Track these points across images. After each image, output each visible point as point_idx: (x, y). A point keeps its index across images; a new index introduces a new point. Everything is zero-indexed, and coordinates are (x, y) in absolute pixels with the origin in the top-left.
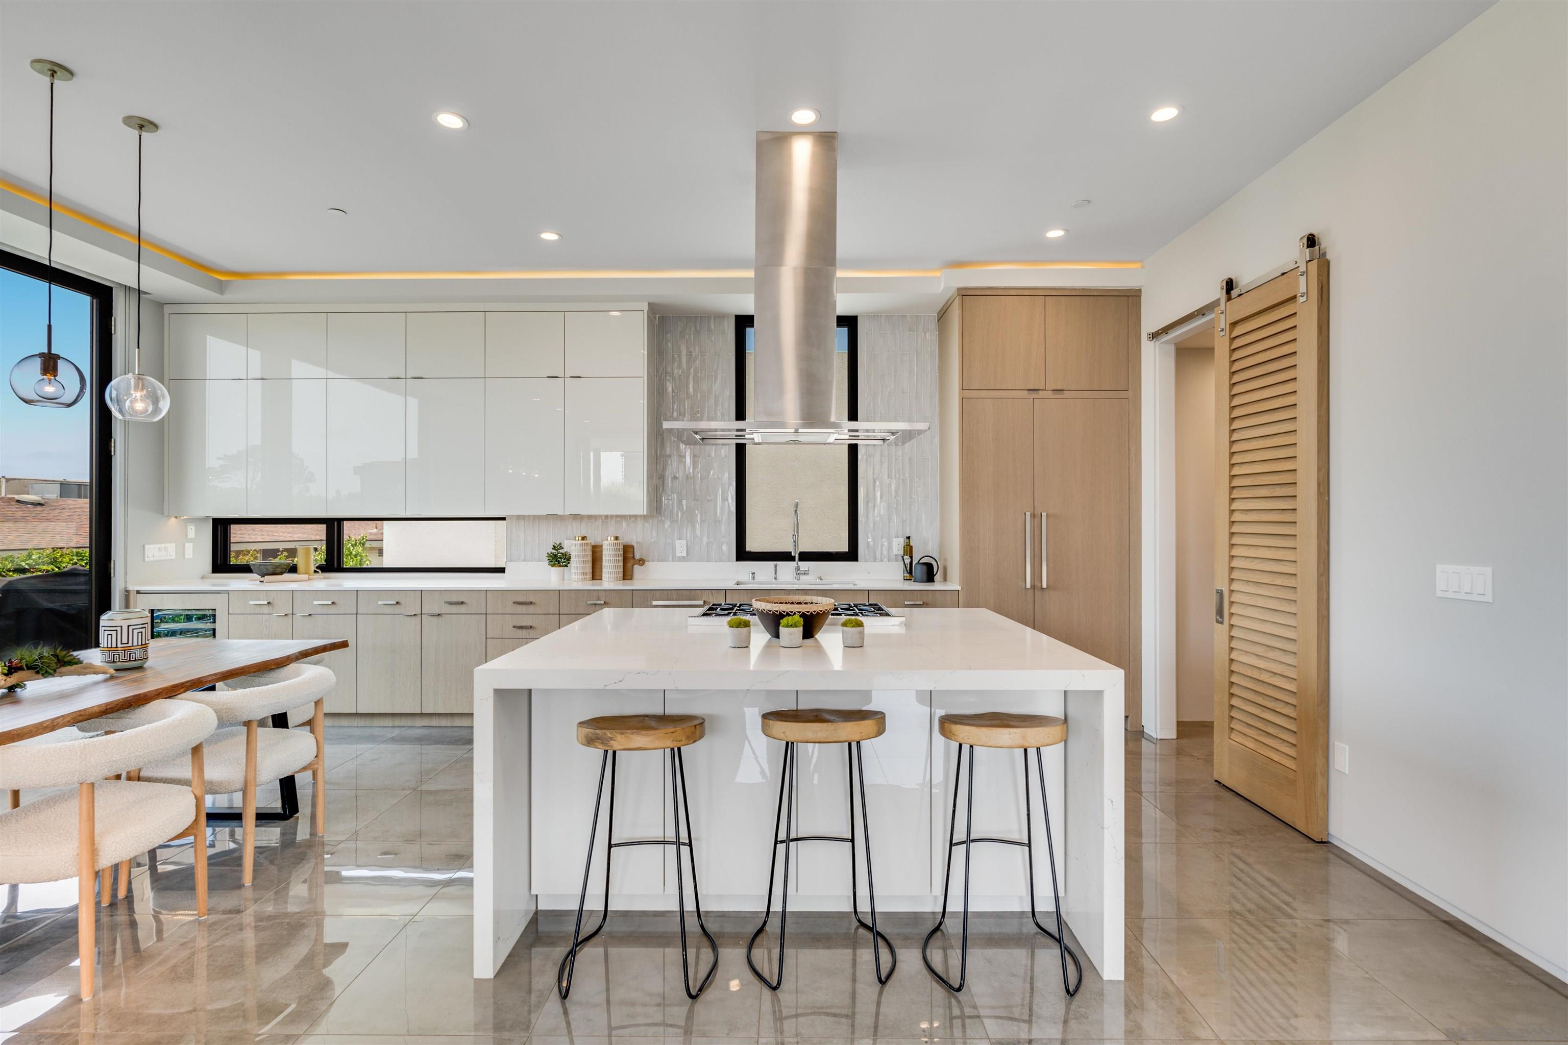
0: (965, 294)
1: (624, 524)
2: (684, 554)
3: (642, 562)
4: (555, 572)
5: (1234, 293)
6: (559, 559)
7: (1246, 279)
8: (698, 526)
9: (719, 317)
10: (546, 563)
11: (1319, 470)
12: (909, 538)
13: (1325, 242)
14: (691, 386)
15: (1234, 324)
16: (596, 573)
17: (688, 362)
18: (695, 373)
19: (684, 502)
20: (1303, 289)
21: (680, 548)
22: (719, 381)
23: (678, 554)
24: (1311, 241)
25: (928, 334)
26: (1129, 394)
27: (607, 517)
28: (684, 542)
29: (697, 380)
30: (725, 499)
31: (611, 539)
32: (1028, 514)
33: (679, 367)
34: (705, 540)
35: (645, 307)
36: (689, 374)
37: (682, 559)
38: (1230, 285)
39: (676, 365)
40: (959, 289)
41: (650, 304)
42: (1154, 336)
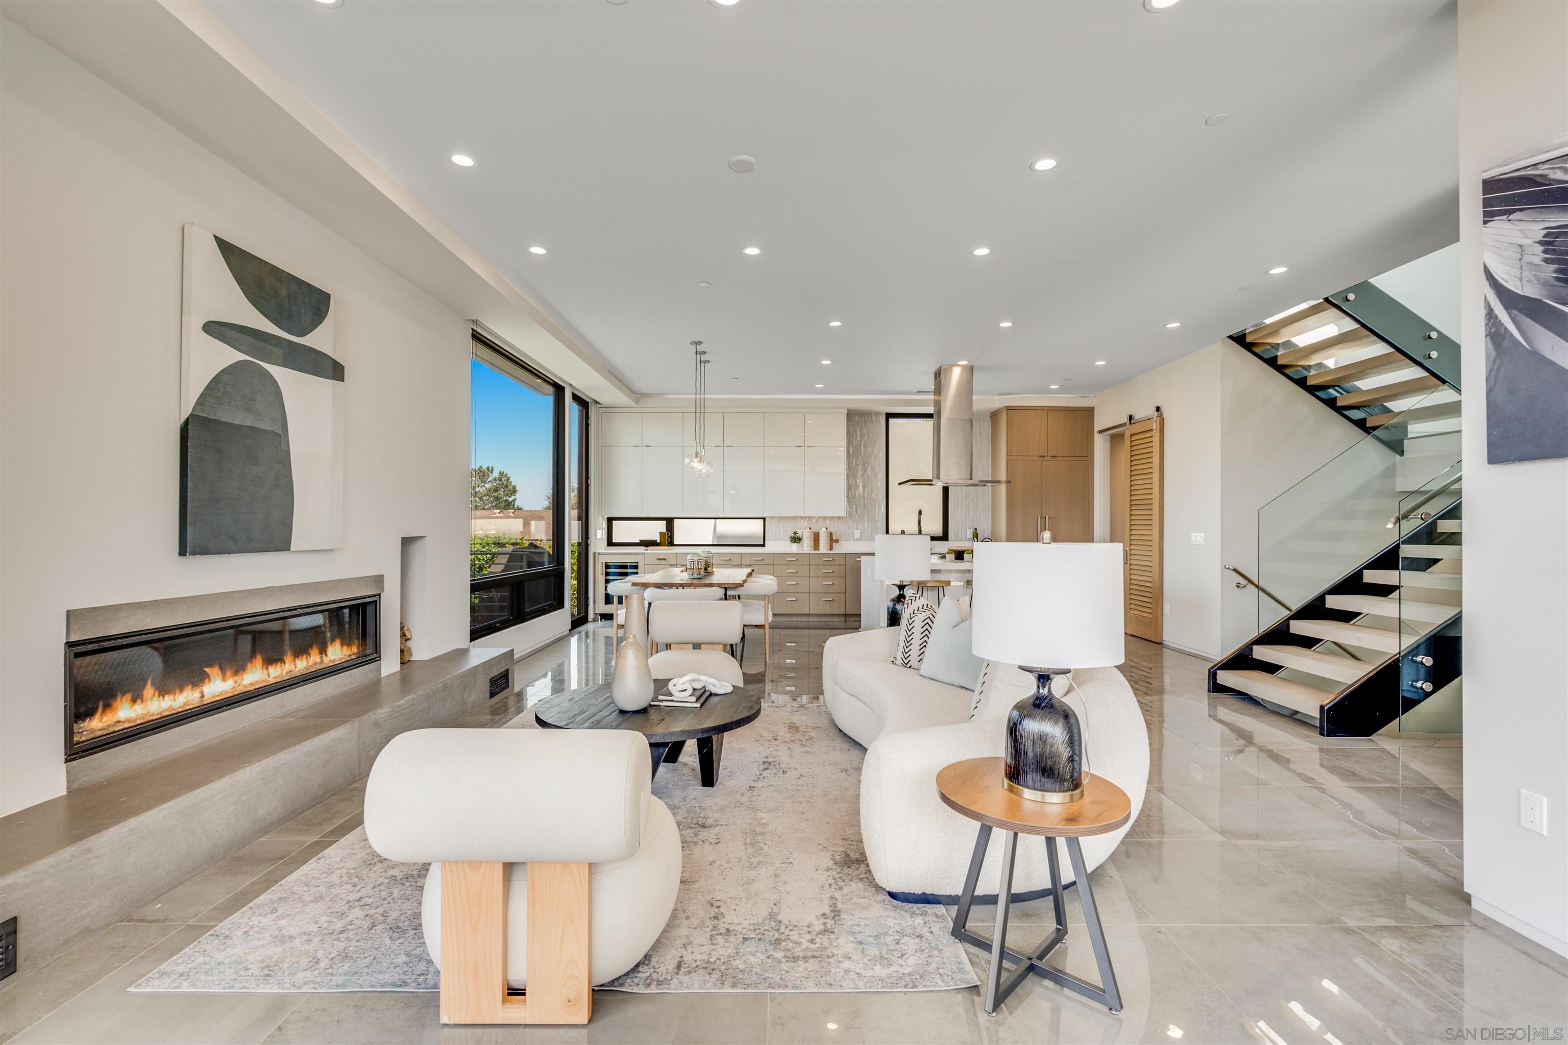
0: (1009, 409)
1: (828, 522)
2: (859, 537)
3: (837, 541)
4: (795, 545)
5: (1132, 421)
6: (796, 539)
7: (1137, 417)
8: (866, 523)
9: (877, 414)
10: (789, 542)
11: (1160, 499)
12: (976, 529)
13: (1163, 409)
14: (862, 449)
15: (1132, 435)
16: (816, 545)
17: (860, 438)
18: (865, 443)
19: (859, 510)
20: (1155, 428)
21: (857, 534)
22: (877, 447)
23: (856, 537)
24: (1158, 409)
25: (985, 424)
26: (1089, 458)
27: (818, 517)
28: (859, 531)
29: (865, 447)
30: (880, 508)
31: (824, 529)
32: (1039, 517)
33: (856, 440)
34: (870, 530)
35: (846, 412)
36: (861, 444)
37: (857, 540)
38: (1131, 417)
39: (854, 439)
40: (1006, 407)
41: (848, 410)
42: (1100, 432)
